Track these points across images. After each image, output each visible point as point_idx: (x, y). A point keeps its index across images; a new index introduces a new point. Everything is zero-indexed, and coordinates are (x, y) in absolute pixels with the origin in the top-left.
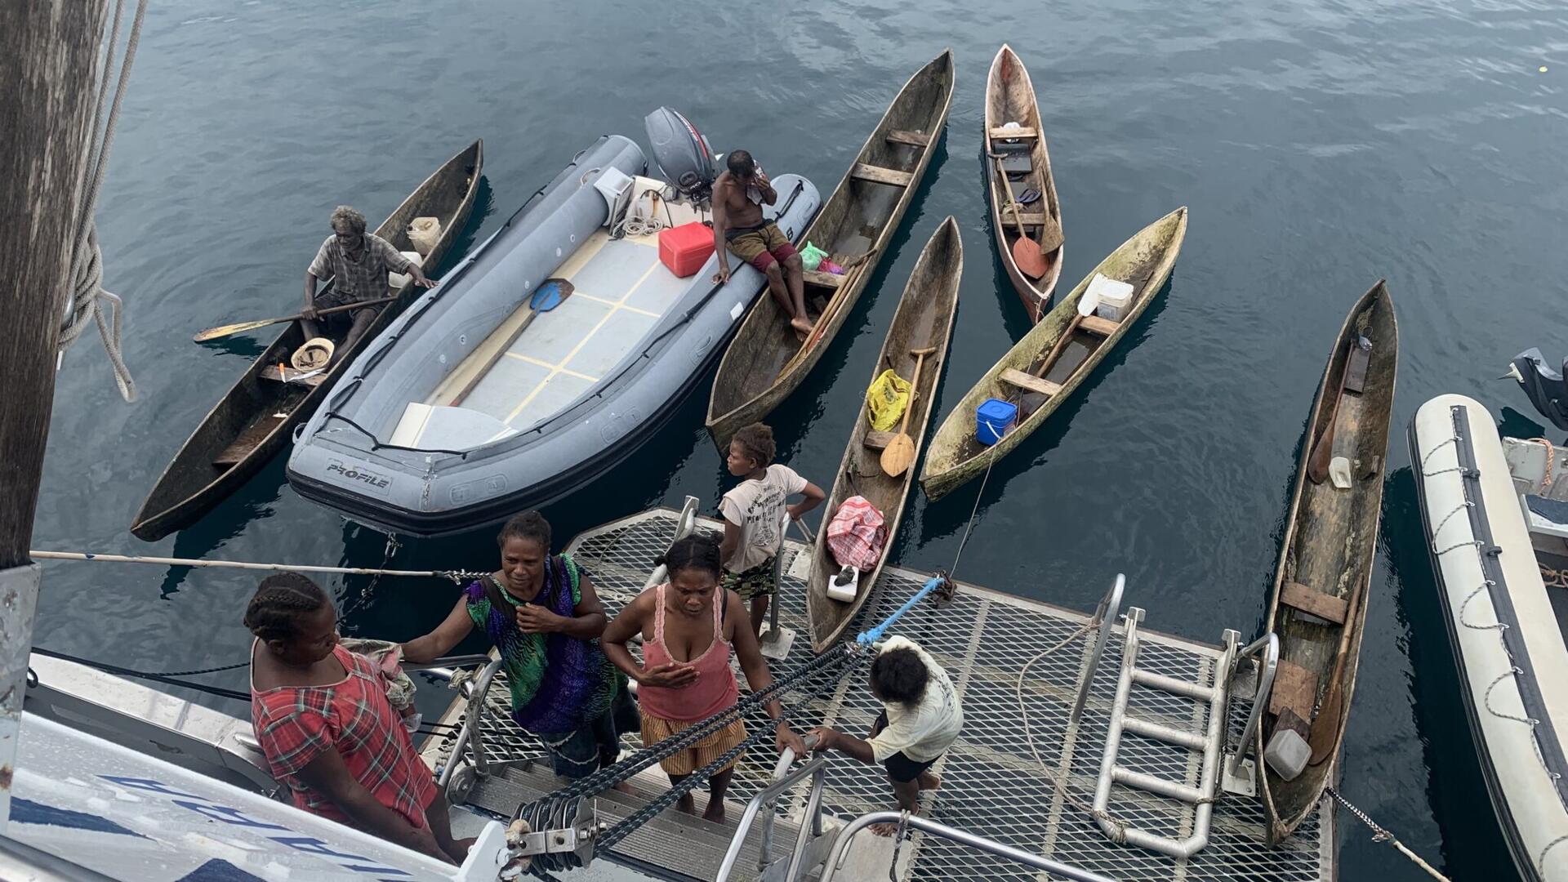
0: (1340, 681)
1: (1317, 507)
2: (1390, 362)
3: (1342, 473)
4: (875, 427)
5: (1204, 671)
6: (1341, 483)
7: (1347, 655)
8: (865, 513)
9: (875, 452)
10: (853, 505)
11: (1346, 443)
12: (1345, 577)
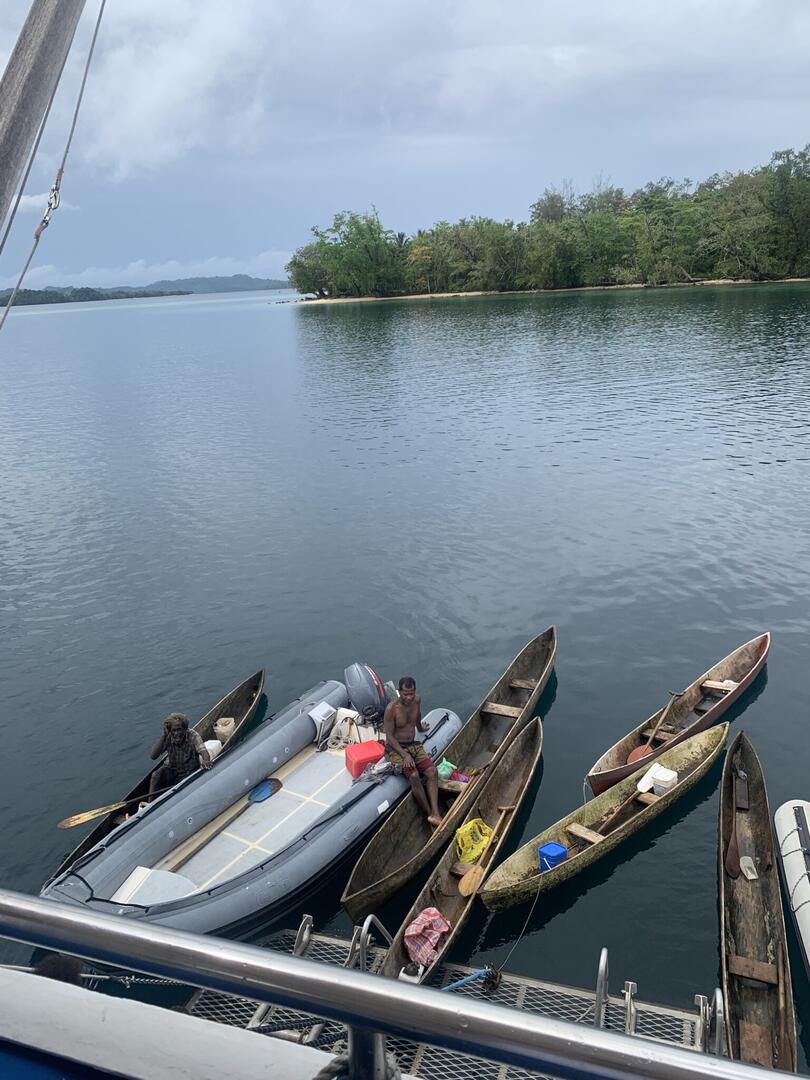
0: (786, 1031)
1: (739, 896)
2: (761, 785)
3: (750, 868)
4: (462, 860)
5: (687, 1032)
6: (751, 876)
7: (786, 1008)
8: (434, 921)
9: (457, 878)
10: (428, 914)
11: (747, 846)
12: (770, 947)
